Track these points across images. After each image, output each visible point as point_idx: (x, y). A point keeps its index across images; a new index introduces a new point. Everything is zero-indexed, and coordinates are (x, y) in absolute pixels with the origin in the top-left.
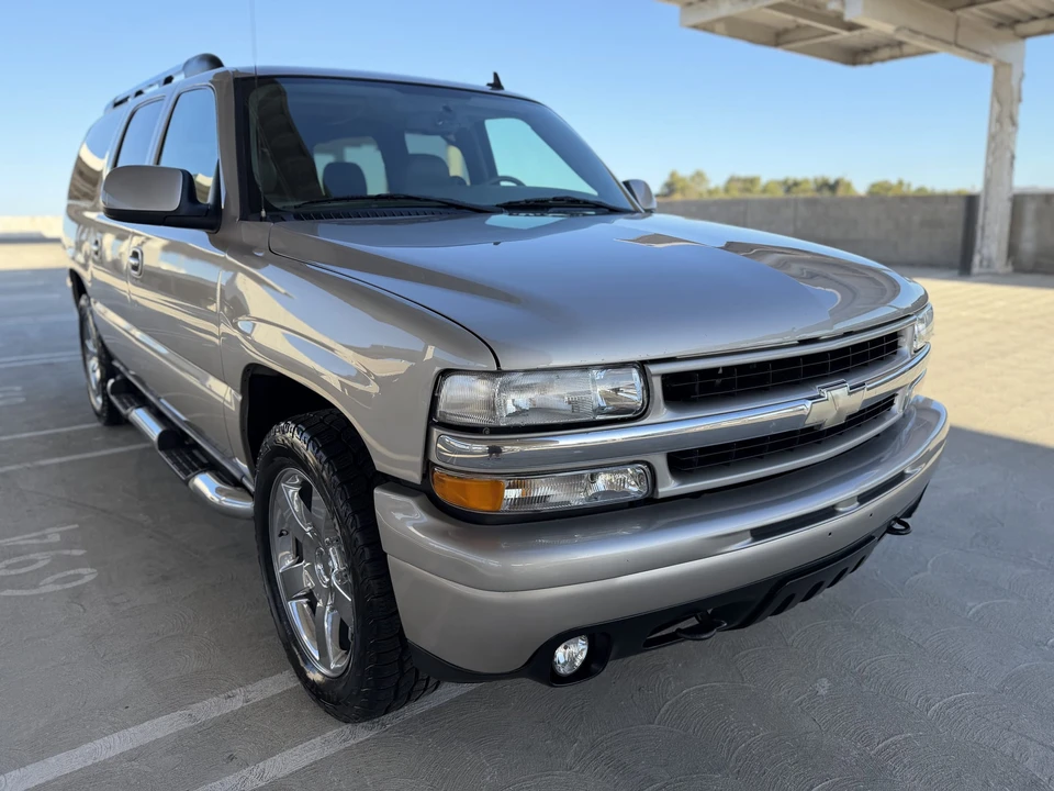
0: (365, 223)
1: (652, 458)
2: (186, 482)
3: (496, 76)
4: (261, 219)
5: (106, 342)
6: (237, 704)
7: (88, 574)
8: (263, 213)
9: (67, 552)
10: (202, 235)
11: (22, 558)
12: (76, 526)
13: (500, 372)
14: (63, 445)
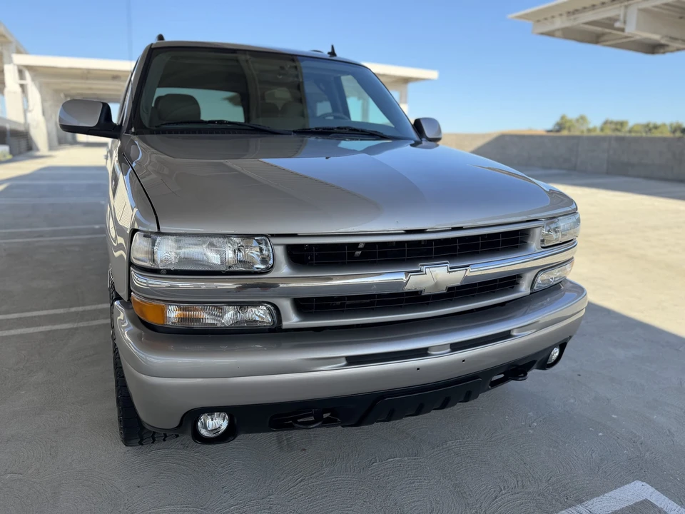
3: (332, 47)
8: (133, 129)
13: (159, 233)
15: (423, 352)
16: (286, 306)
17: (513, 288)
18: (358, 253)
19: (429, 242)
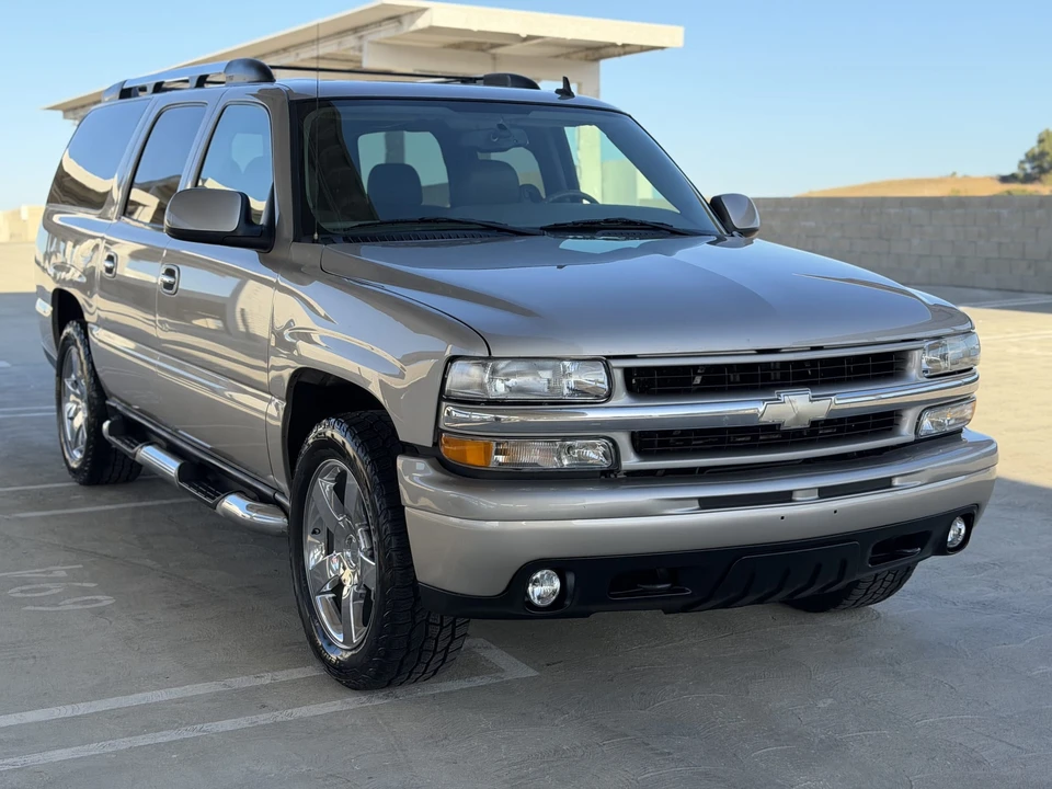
0: (407, 245)
1: (614, 435)
2: (214, 507)
3: (566, 81)
4: (314, 241)
5: (101, 375)
6: (267, 679)
7: (106, 600)
8: (316, 235)
9: (79, 584)
10: (252, 254)
11: (34, 586)
12: (81, 566)
13: (490, 358)
14: (39, 501)
15: (785, 497)
16: (623, 440)
17: (890, 429)
18: (698, 380)
19: (785, 364)
